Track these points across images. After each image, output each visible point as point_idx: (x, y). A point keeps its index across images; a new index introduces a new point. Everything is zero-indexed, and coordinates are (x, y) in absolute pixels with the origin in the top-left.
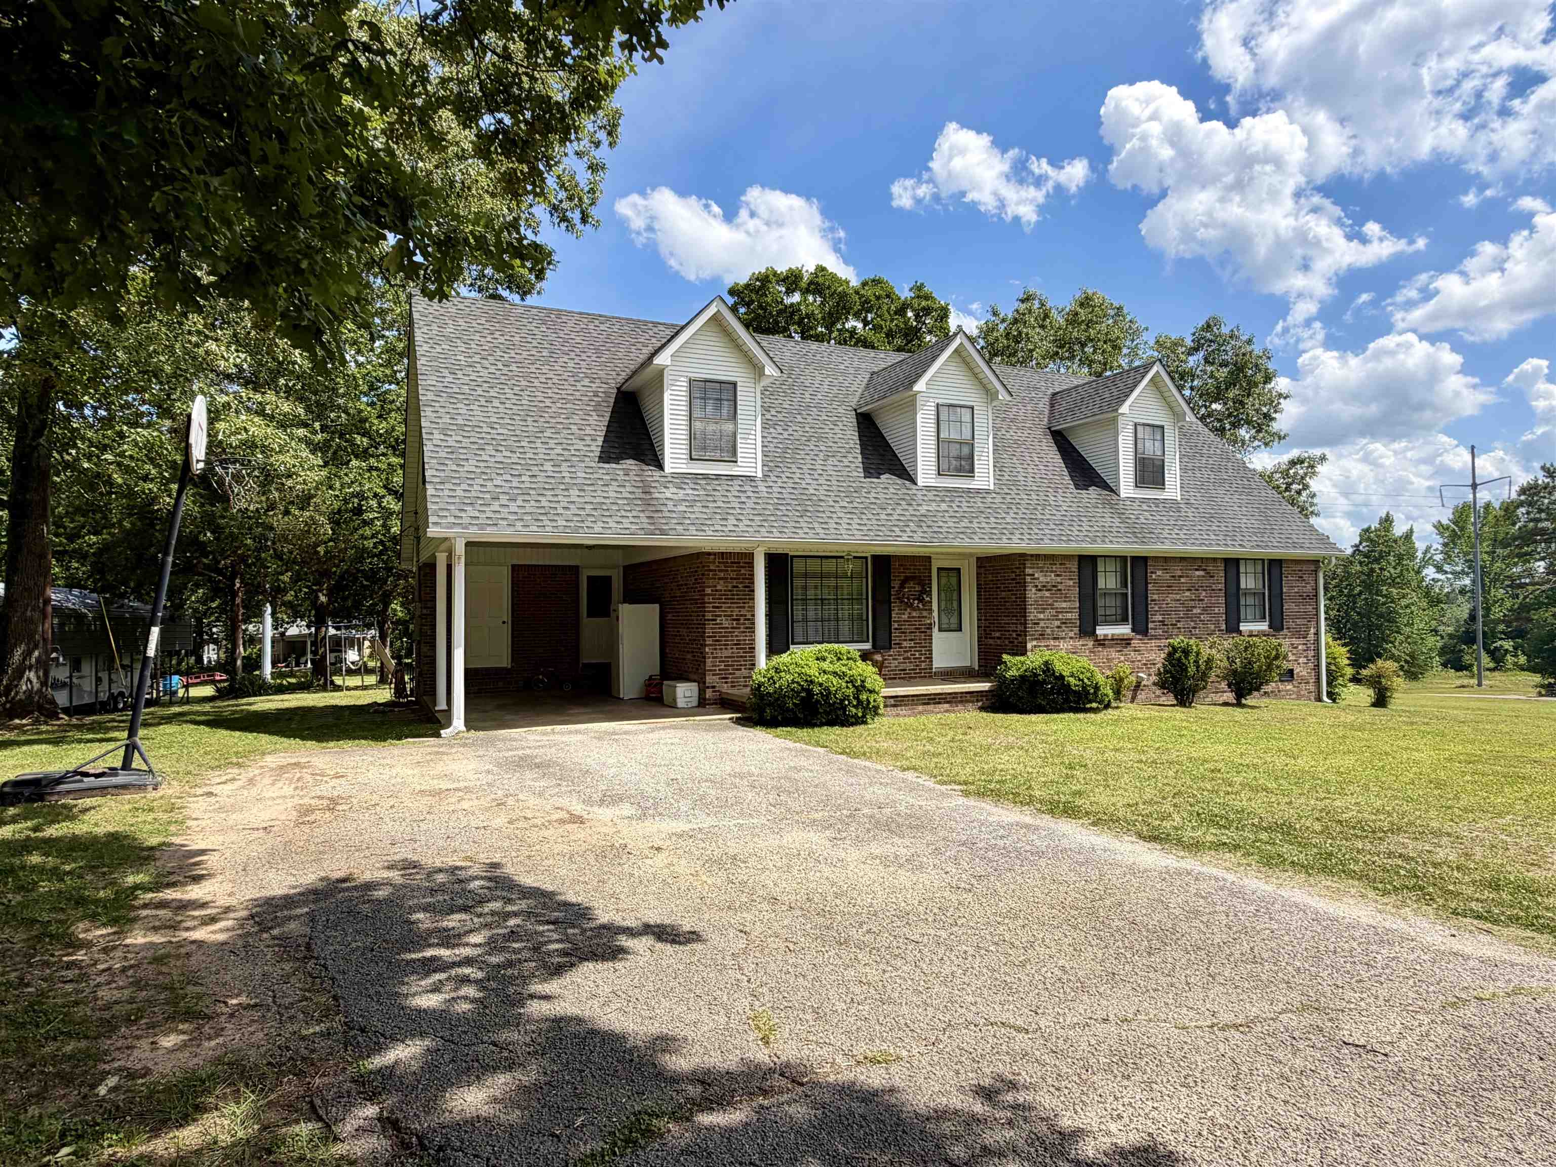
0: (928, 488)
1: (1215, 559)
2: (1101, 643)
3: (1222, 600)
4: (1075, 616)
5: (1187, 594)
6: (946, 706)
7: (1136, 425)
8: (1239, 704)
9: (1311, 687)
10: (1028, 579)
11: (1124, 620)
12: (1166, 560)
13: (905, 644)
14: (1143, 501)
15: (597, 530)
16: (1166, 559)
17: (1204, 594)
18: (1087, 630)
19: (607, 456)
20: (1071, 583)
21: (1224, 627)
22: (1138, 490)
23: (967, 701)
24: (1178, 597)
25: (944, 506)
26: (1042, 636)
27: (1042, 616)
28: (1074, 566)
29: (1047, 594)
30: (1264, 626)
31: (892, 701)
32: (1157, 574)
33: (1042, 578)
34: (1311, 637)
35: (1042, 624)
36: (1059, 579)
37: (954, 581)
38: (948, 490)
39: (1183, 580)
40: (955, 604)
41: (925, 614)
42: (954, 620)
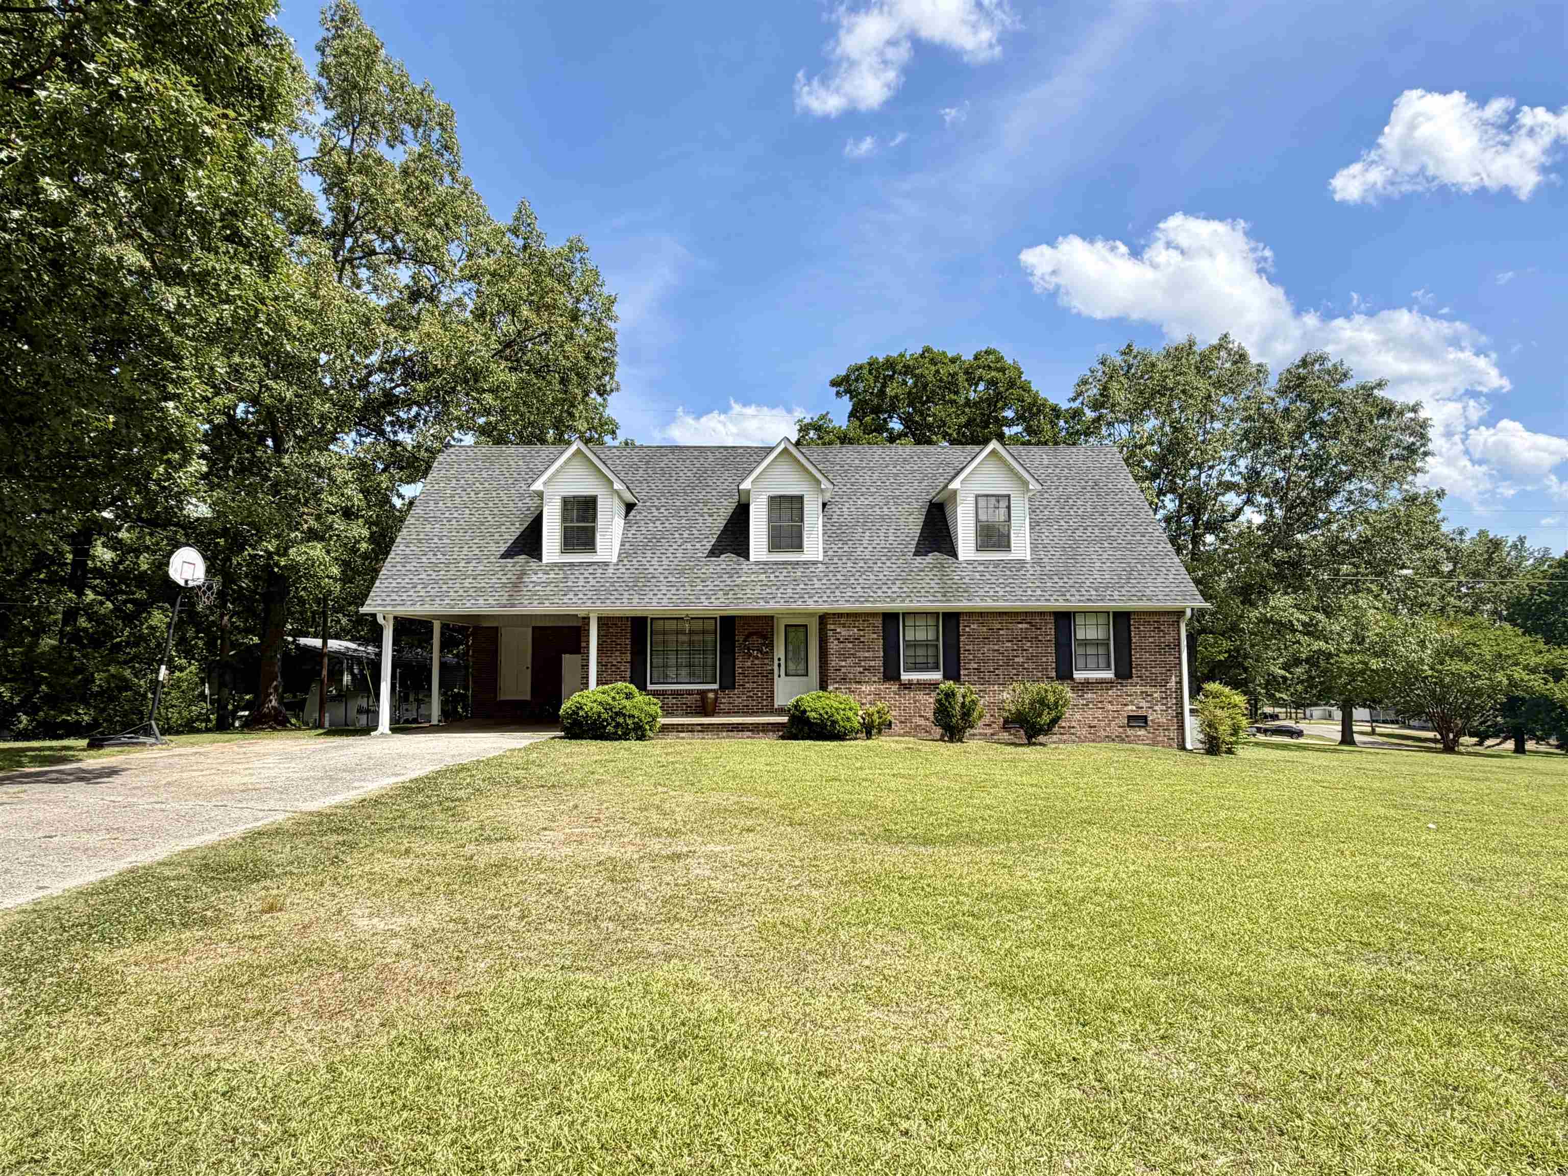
1: (1042, 614)
2: (908, 686)
3: (1052, 649)
4: (879, 663)
5: (1009, 644)
6: (750, 734)
7: (977, 496)
8: (1030, 744)
9: (1173, 734)
10: (830, 633)
11: (936, 668)
12: (983, 616)
13: (747, 685)
15: (468, 605)
16: (981, 614)
17: (1029, 644)
18: (891, 674)
20: (875, 636)
21: (1054, 674)
22: (980, 554)
23: (768, 731)
24: (996, 647)
25: (763, 577)
26: (844, 680)
27: (843, 664)
28: (879, 622)
29: (850, 645)
30: (1109, 675)
32: (968, 628)
33: (844, 632)
34: (1172, 684)
35: (843, 670)
36: (862, 633)
37: (801, 636)
38: (776, 563)
39: (1001, 632)
40: (803, 654)
41: (766, 661)
42: (802, 666)
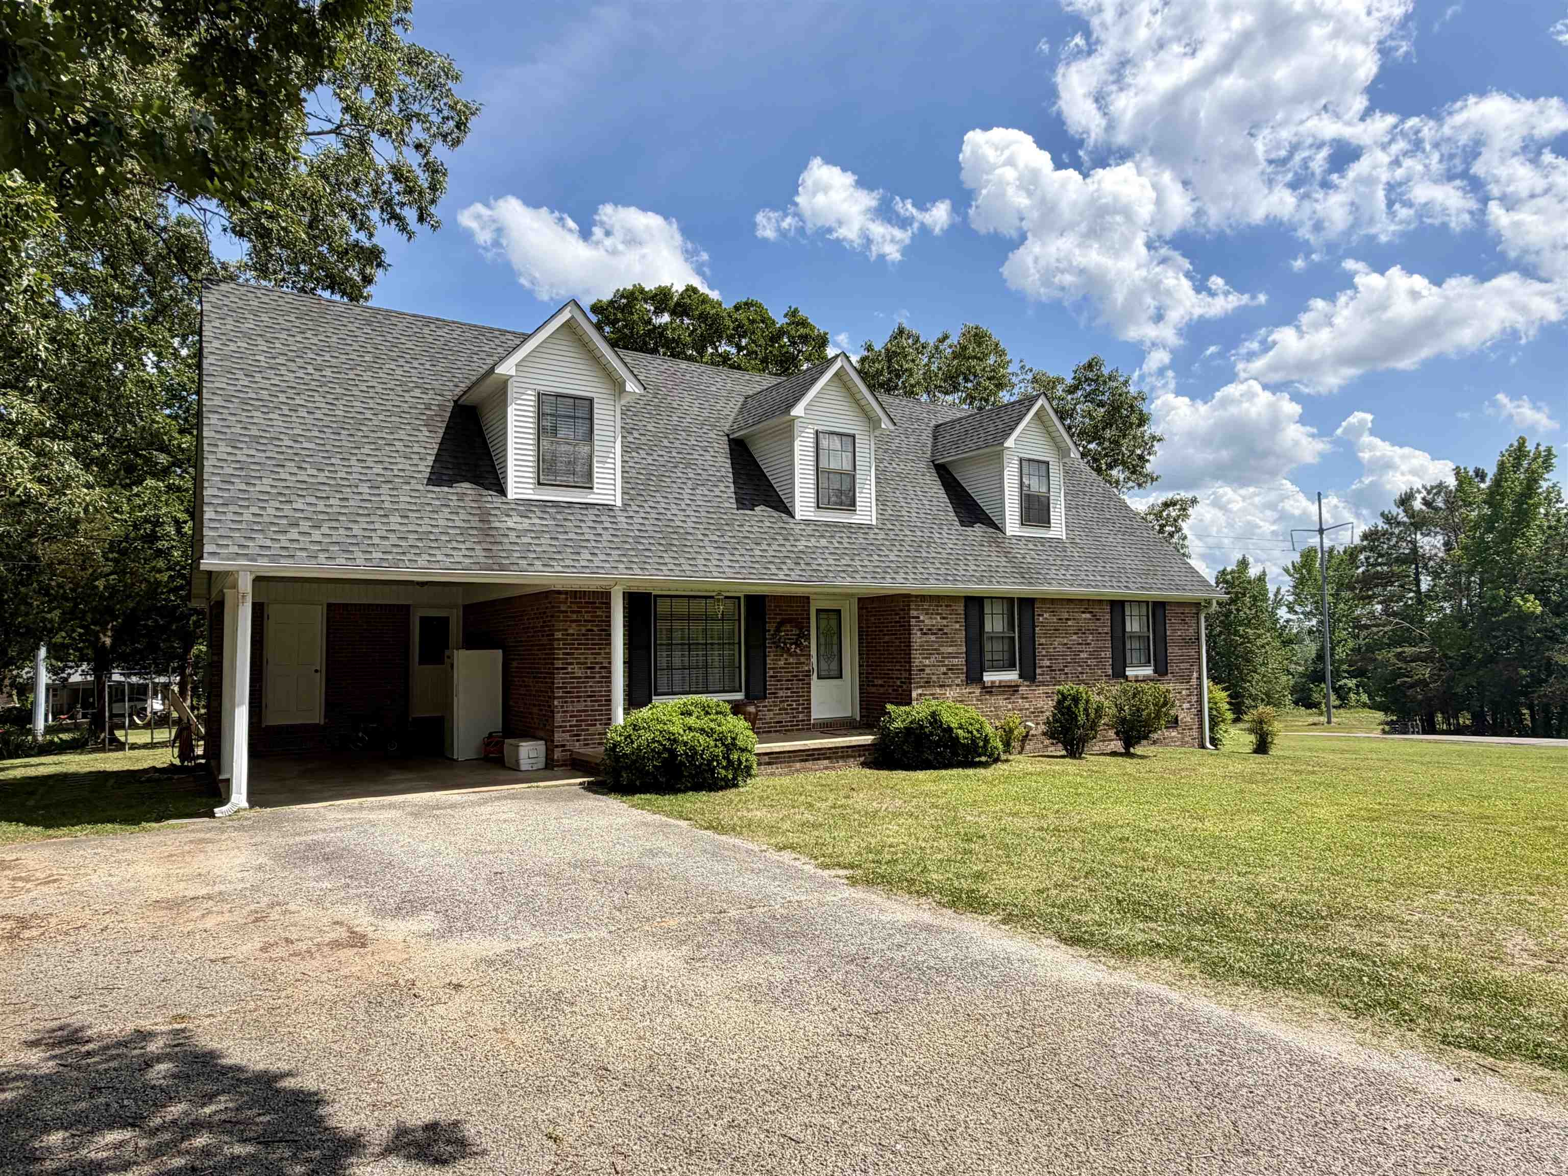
0: (807, 522)
1: (1100, 601)
2: (989, 690)
3: (1108, 644)
4: (960, 661)
5: (1075, 637)
6: (826, 762)
7: (1021, 460)
8: (1128, 754)
9: (1195, 733)
10: (913, 622)
11: (1011, 666)
13: (781, 693)
14: (1029, 539)
15: (420, 564)
16: (1053, 601)
17: (1090, 637)
18: (973, 676)
19: (437, 478)
20: (957, 626)
21: (1110, 672)
22: (1025, 529)
23: (848, 757)
24: (1065, 641)
25: (823, 542)
26: (928, 683)
27: (927, 662)
28: (960, 608)
29: (933, 638)
30: (1148, 671)
31: (766, 759)
32: (1045, 618)
33: (927, 621)
34: (1194, 681)
35: (928, 671)
36: (945, 622)
37: (834, 623)
38: (827, 524)
39: (1070, 623)
40: (835, 648)
41: (802, 659)
42: (834, 665)
